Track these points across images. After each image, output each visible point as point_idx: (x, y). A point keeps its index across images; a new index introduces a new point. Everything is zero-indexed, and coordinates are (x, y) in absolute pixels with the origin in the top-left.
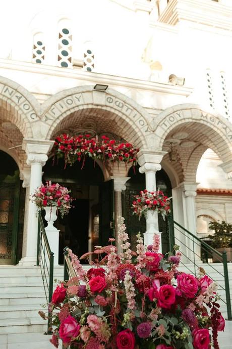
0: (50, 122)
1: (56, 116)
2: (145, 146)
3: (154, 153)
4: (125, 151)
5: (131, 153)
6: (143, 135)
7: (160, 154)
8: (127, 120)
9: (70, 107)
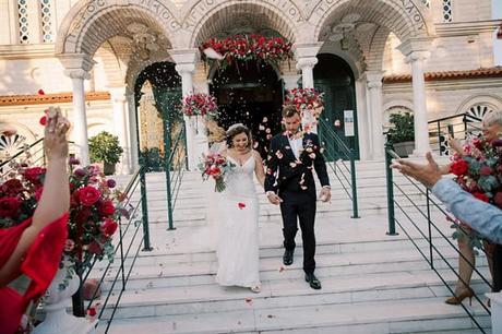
0: (192, 28)
1: (198, 21)
2: (297, 39)
3: (308, 45)
4: (277, 48)
5: (284, 49)
6: (294, 26)
7: (315, 45)
8: (276, 12)
9: (211, 7)
